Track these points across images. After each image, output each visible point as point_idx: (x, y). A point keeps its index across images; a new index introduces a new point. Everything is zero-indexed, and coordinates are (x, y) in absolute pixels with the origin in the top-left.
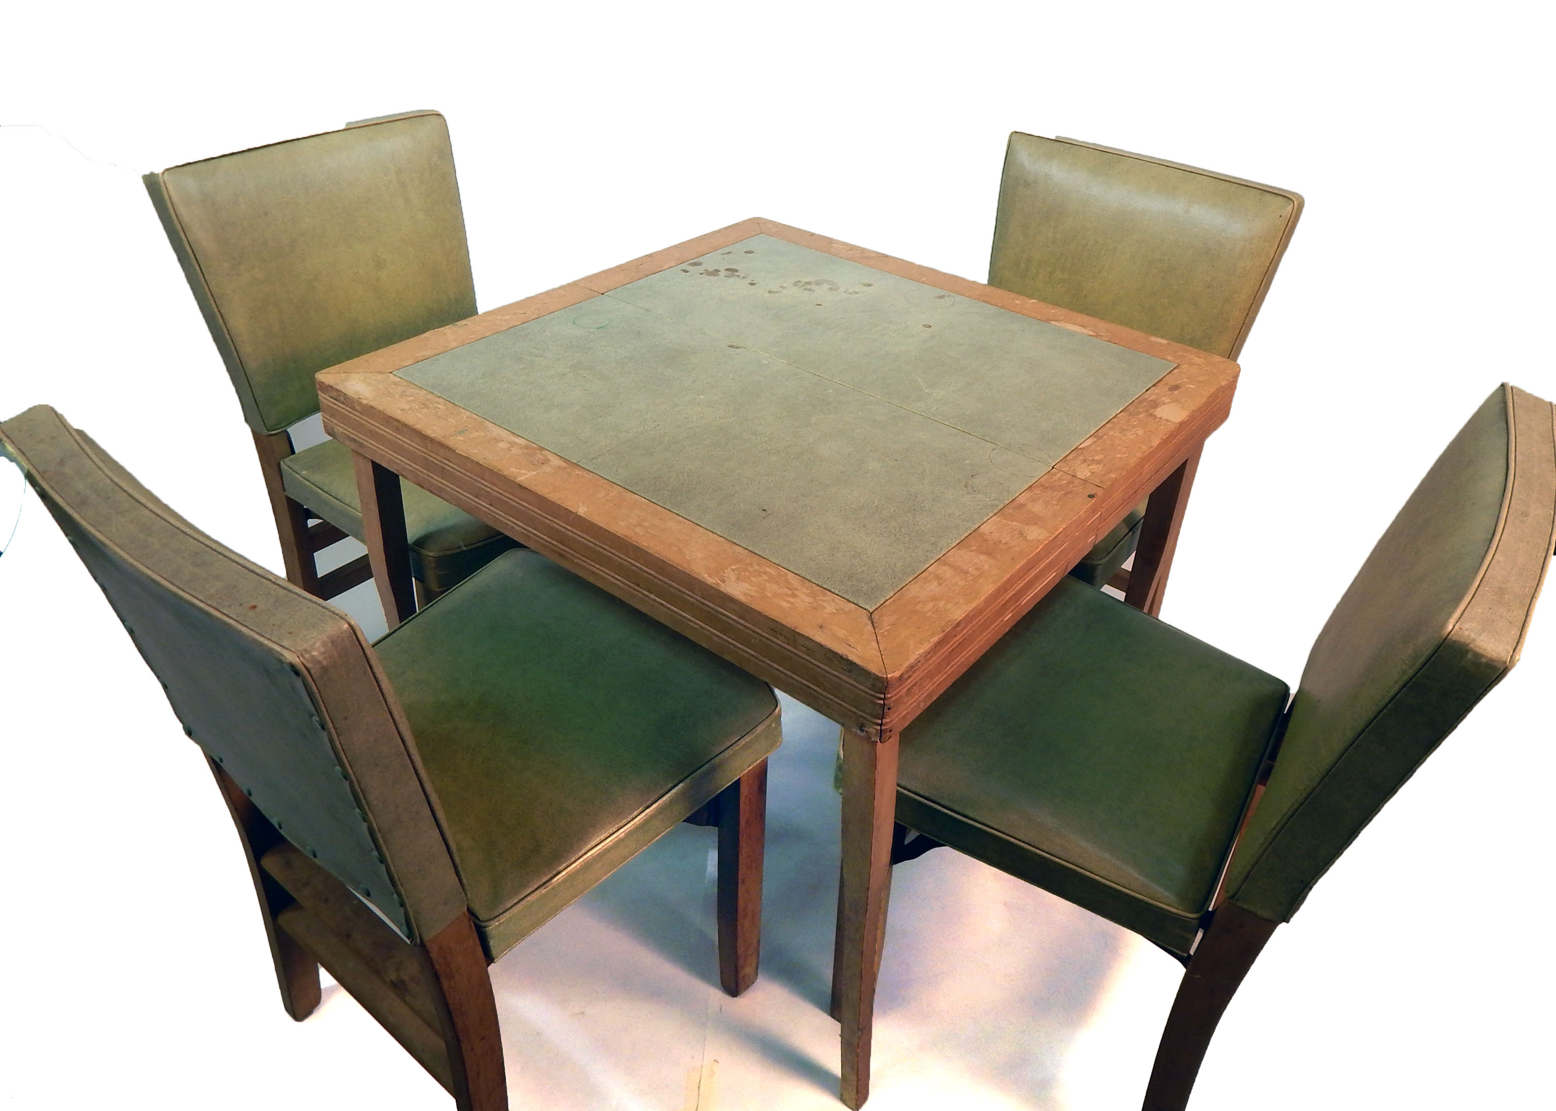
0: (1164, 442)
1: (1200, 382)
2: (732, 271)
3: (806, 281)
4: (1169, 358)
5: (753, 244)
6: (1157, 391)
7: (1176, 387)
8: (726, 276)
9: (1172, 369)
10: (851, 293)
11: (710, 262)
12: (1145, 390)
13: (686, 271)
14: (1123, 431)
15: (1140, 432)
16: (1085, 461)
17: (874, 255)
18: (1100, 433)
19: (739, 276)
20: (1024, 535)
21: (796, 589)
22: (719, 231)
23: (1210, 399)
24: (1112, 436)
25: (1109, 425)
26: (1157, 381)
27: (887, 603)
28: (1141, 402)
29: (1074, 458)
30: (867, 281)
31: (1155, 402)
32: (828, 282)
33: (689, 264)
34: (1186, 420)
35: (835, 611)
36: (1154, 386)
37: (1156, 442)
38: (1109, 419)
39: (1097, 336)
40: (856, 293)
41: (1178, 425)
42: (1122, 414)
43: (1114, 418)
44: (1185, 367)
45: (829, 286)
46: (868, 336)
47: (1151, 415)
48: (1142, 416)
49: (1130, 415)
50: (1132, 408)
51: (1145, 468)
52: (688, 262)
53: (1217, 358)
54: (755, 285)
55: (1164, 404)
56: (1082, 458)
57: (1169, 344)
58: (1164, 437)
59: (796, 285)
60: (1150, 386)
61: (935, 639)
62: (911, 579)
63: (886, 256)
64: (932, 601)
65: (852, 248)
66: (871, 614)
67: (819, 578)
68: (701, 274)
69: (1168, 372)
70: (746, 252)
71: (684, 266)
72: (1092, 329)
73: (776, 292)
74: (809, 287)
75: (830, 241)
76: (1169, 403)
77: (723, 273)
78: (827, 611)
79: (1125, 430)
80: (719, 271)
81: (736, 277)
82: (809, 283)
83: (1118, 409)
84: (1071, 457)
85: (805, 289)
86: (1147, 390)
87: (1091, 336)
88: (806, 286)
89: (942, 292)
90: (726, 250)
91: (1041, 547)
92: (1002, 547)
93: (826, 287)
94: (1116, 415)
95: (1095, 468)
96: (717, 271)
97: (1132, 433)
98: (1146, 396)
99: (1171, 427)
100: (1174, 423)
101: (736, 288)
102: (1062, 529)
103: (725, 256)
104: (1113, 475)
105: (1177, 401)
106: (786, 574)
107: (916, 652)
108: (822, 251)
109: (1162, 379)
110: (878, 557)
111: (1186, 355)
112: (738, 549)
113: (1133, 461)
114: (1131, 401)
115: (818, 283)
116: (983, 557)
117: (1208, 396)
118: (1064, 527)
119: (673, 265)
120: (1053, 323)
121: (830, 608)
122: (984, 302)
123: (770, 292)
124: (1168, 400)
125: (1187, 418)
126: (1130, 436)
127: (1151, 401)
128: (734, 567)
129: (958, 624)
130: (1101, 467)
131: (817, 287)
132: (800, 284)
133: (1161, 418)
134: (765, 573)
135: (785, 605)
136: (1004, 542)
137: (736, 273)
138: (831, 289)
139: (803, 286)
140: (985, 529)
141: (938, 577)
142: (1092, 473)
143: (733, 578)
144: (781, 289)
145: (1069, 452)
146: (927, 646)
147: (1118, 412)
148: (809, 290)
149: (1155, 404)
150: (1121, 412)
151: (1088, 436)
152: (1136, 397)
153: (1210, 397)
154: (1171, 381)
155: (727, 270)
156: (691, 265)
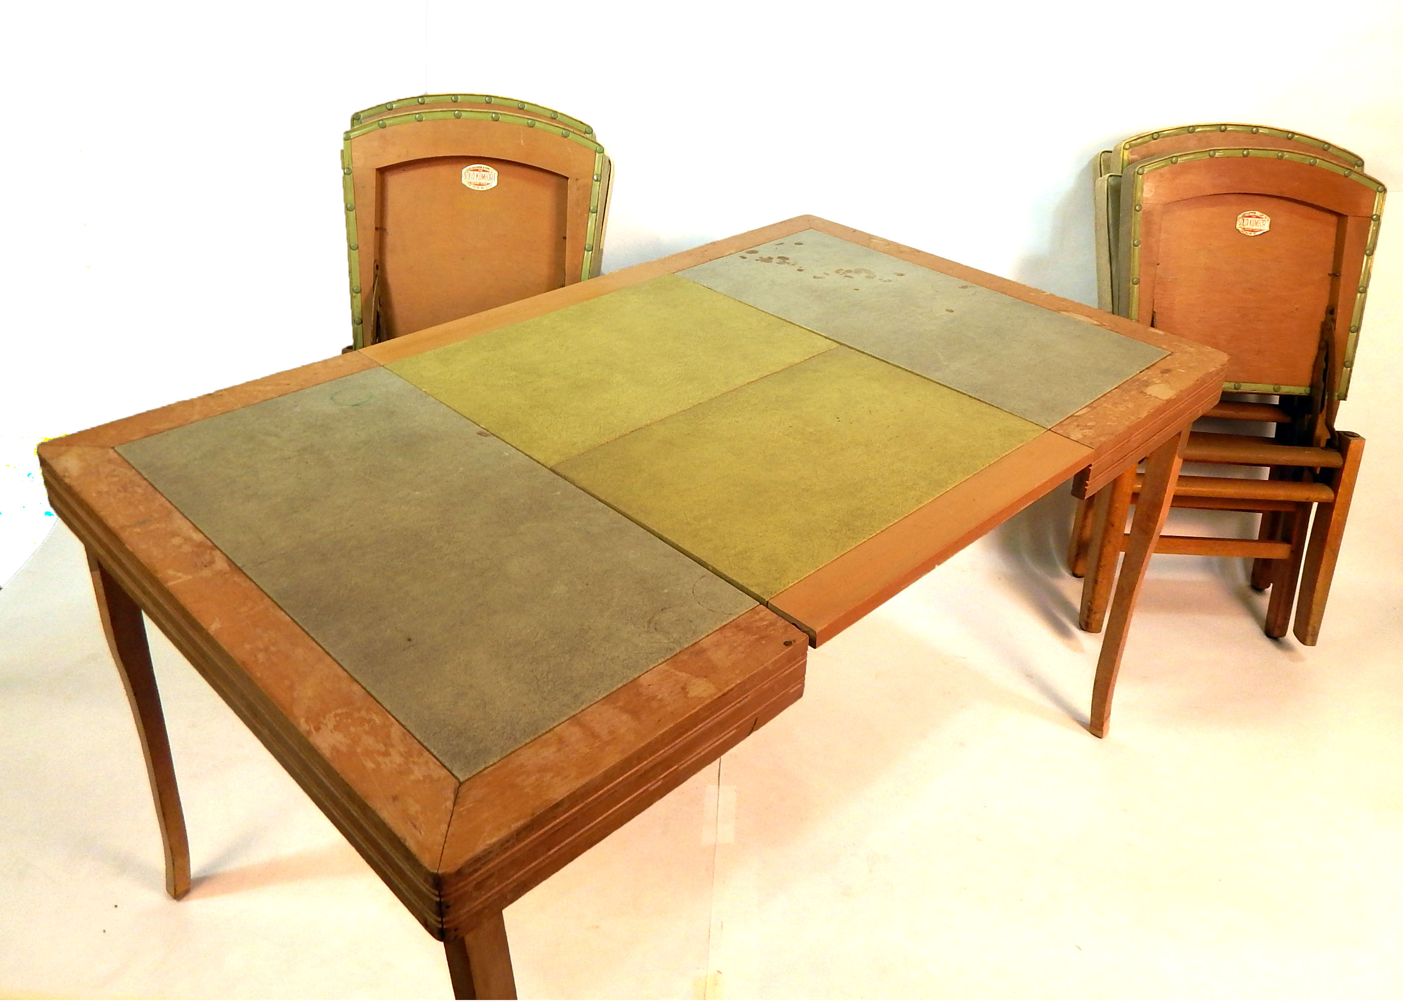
0: (1152, 416)
1: (1190, 367)
2: (783, 259)
3: (847, 269)
4: (1165, 347)
5: (804, 237)
6: (1149, 373)
7: (1167, 371)
8: (778, 263)
9: (1165, 356)
10: (885, 281)
11: (764, 251)
12: (1138, 372)
13: (743, 258)
14: (1115, 404)
15: (1131, 405)
16: (1078, 426)
17: (907, 250)
18: (1094, 405)
19: (789, 263)
20: (687, 690)
21: (393, 746)
22: (775, 225)
23: (1198, 382)
24: (1105, 407)
25: (1103, 399)
26: (1150, 365)
27: (486, 772)
28: (1134, 381)
29: (1070, 423)
30: (899, 272)
31: (1147, 381)
32: (865, 271)
33: (747, 252)
34: (1173, 398)
35: (422, 779)
36: (1147, 368)
37: (1144, 414)
38: (1105, 393)
39: (1102, 325)
40: (890, 281)
41: (1165, 402)
42: (1117, 390)
43: (1108, 393)
44: (1177, 355)
45: (866, 275)
46: (897, 316)
47: (1142, 392)
48: (1133, 393)
49: (1123, 391)
50: (1125, 386)
51: (1132, 437)
52: (747, 250)
53: (1208, 349)
54: (803, 272)
55: (1155, 384)
56: (1076, 423)
57: (1166, 335)
58: (1151, 411)
59: (837, 273)
60: (1144, 368)
61: (520, 824)
62: (528, 741)
63: (919, 251)
64: (539, 772)
65: (889, 243)
66: (461, 784)
67: (425, 732)
68: (757, 260)
69: (1162, 357)
70: (796, 244)
71: (743, 253)
72: (1097, 319)
73: (820, 278)
74: (849, 274)
75: (871, 237)
76: (1159, 383)
77: (775, 261)
78: (412, 777)
79: (1116, 403)
80: (772, 258)
81: (787, 264)
82: (850, 271)
83: (1112, 386)
84: (1065, 423)
85: (845, 276)
86: (1141, 372)
87: (1095, 325)
88: (847, 274)
89: (965, 283)
90: (778, 241)
91: (699, 707)
92: (655, 704)
93: (864, 275)
94: (1111, 391)
95: (1086, 432)
96: (770, 258)
97: (1123, 406)
98: (1139, 377)
99: (1158, 403)
100: (1162, 400)
101: (787, 272)
102: (734, 685)
103: (778, 246)
104: (1102, 439)
105: (1167, 382)
106: (392, 724)
107: (490, 839)
108: (862, 245)
109: (1155, 364)
110: (504, 709)
111: (1179, 344)
112: (356, 688)
113: (1121, 429)
114: (1125, 380)
115: (857, 272)
116: (625, 717)
117: (1197, 379)
118: (738, 682)
119: (732, 252)
120: (1062, 313)
121: (418, 773)
122: (1002, 292)
123: (815, 277)
124: (1158, 381)
125: (1175, 397)
126: (1121, 408)
127: (1143, 381)
128: (339, 711)
129: (558, 805)
130: (1092, 431)
131: (856, 275)
132: (841, 272)
133: (1150, 395)
134: (370, 721)
135: (370, 765)
136: (659, 697)
137: (786, 261)
138: (869, 277)
139: (843, 274)
140: (646, 680)
141: (561, 741)
142: (1084, 436)
143: (331, 726)
144: (824, 275)
145: (1065, 418)
146: (503, 833)
147: (1112, 388)
148: (848, 277)
149: (1147, 384)
150: (1116, 388)
151: (1084, 406)
152: (1131, 377)
153: (1198, 380)
154: (1163, 365)
155: (779, 258)
156: (749, 252)
